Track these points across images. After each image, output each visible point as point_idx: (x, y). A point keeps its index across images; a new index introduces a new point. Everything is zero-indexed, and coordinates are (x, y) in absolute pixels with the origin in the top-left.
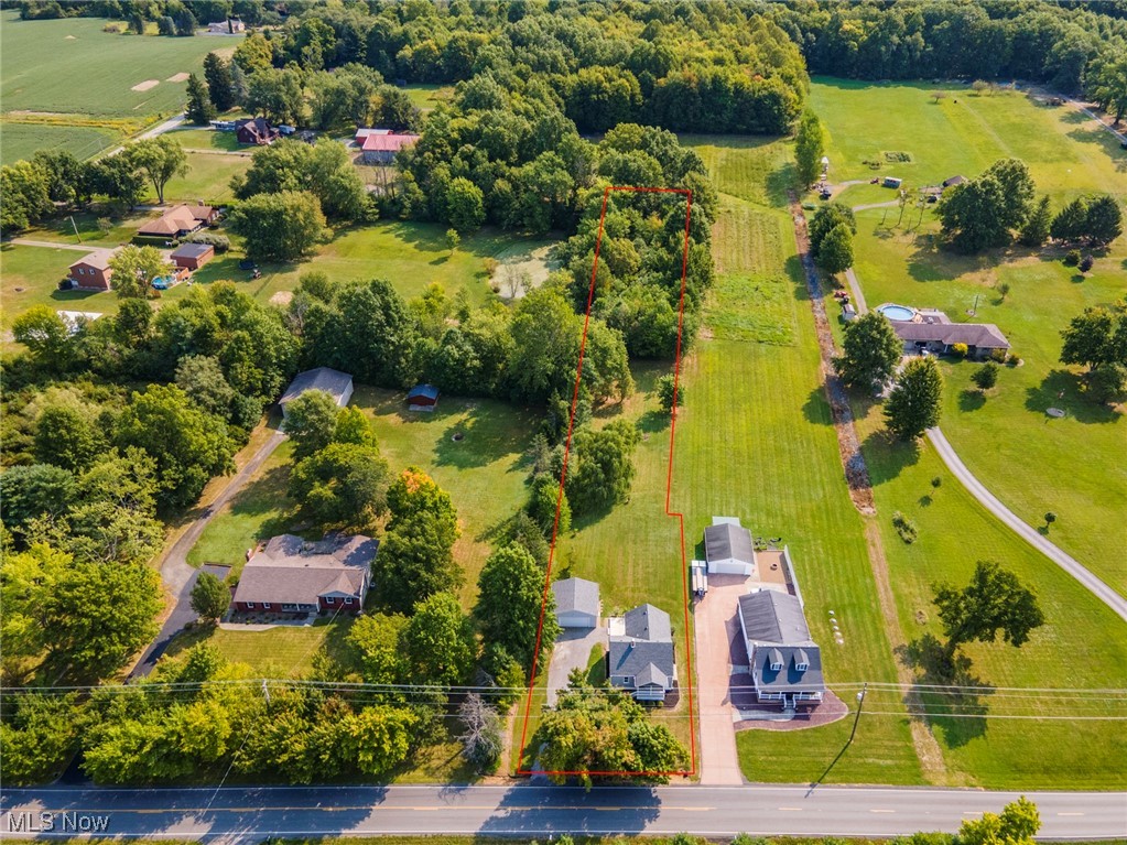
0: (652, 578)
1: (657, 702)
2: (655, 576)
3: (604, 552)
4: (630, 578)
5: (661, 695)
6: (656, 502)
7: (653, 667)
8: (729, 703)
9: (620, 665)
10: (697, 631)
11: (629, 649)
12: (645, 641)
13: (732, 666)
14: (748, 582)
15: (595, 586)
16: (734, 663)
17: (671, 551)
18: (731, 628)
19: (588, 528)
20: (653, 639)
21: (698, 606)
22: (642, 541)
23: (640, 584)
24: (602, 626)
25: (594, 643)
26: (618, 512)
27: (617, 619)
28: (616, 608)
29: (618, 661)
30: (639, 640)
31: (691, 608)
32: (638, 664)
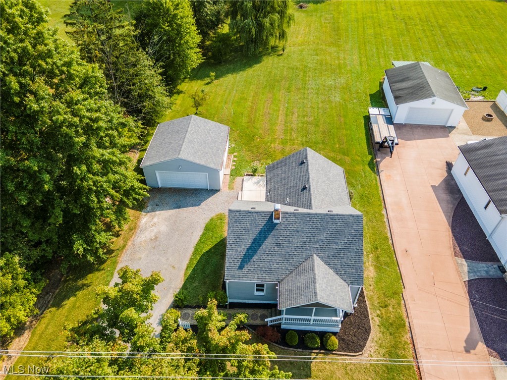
0: (311, 129)
1: (323, 335)
2: (316, 126)
3: (246, 99)
4: (279, 127)
5: (335, 323)
6: (317, 55)
7: (320, 267)
8: (481, 347)
9: (247, 259)
10: (388, 200)
11: (270, 223)
12: (302, 210)
13: (463, 261)
14: (453, 134)
15: (225, 128)
16: (466, 256)
17: (338, 99)
18: (445, 196)
19: (230, 76)
20: (320, 206)
21: (385, 163)
22: (298, 89)
23: (294, 135)
24: (231, 187)
25: (213, 215)
26: (268, 62)
27: (255, 179)
28: (256, 164)
29: (243, 250)
30: (291, 209)
31: (374, 166)
32: (286, 256)
